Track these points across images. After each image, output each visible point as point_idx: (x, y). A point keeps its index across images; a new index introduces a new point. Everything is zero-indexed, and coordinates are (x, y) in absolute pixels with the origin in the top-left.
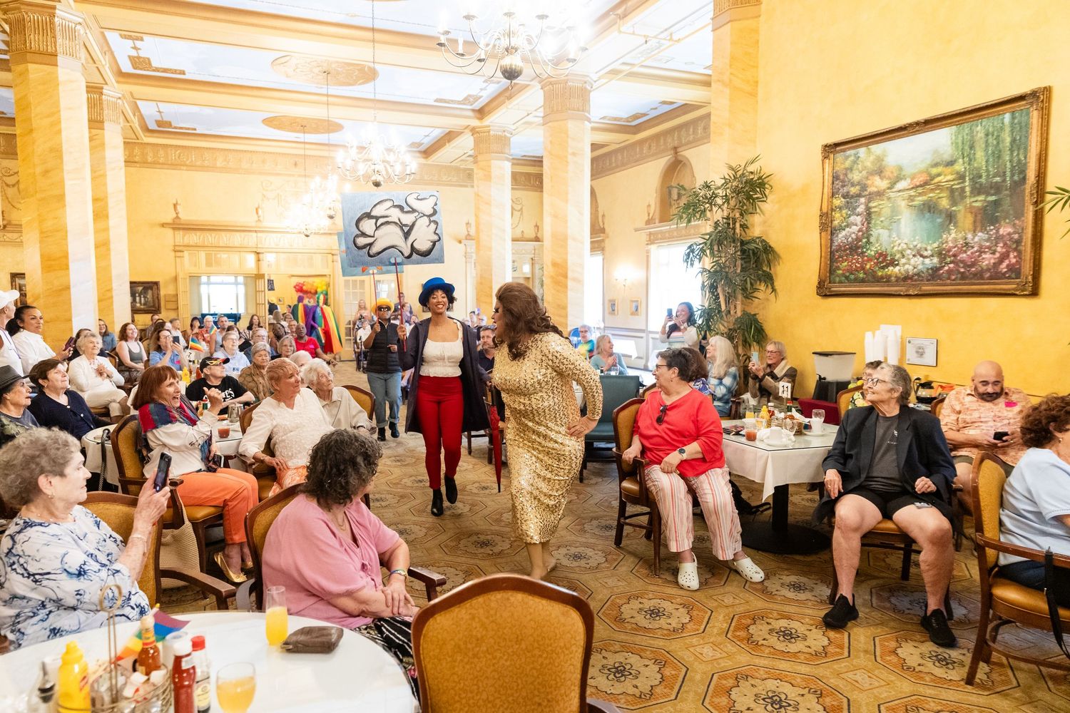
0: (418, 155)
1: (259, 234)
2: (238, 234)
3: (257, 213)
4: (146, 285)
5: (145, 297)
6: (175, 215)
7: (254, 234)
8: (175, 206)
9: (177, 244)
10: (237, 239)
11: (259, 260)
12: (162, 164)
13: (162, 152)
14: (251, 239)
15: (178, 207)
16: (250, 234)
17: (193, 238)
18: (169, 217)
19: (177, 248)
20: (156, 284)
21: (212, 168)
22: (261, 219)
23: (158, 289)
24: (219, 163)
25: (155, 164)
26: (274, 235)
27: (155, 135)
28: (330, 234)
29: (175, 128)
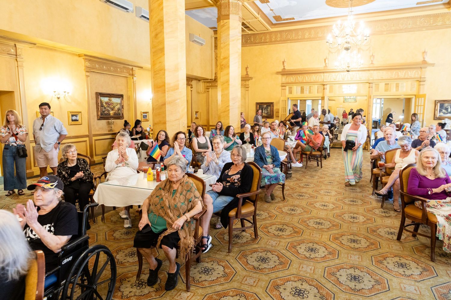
0: (442, 6)
1: (325, 74)
2: (313, 75)
3: (325, 62)
4: (268, 104)
5: (267, 110)
6: (283, 68)
7: (322, 74)
8: (283, 62)
9: (283, 82)
10: (313, 78)
11: (324, 89)
12: (279, 41)
13: (279, 35)
14: (320, 78)
15: (285, 63)
16: (320, 74)
17: (292, 79)
18: (280, 69)
19: (283, 85)
20: (272, 103)
21: (303, 39)
22: (327, 65)
23: (273, 106)
24: (307, 35)
25: (276, 42)
26: (333, 74)
27: (277, 26)
28: (369, 70)
29: (284, 20)
